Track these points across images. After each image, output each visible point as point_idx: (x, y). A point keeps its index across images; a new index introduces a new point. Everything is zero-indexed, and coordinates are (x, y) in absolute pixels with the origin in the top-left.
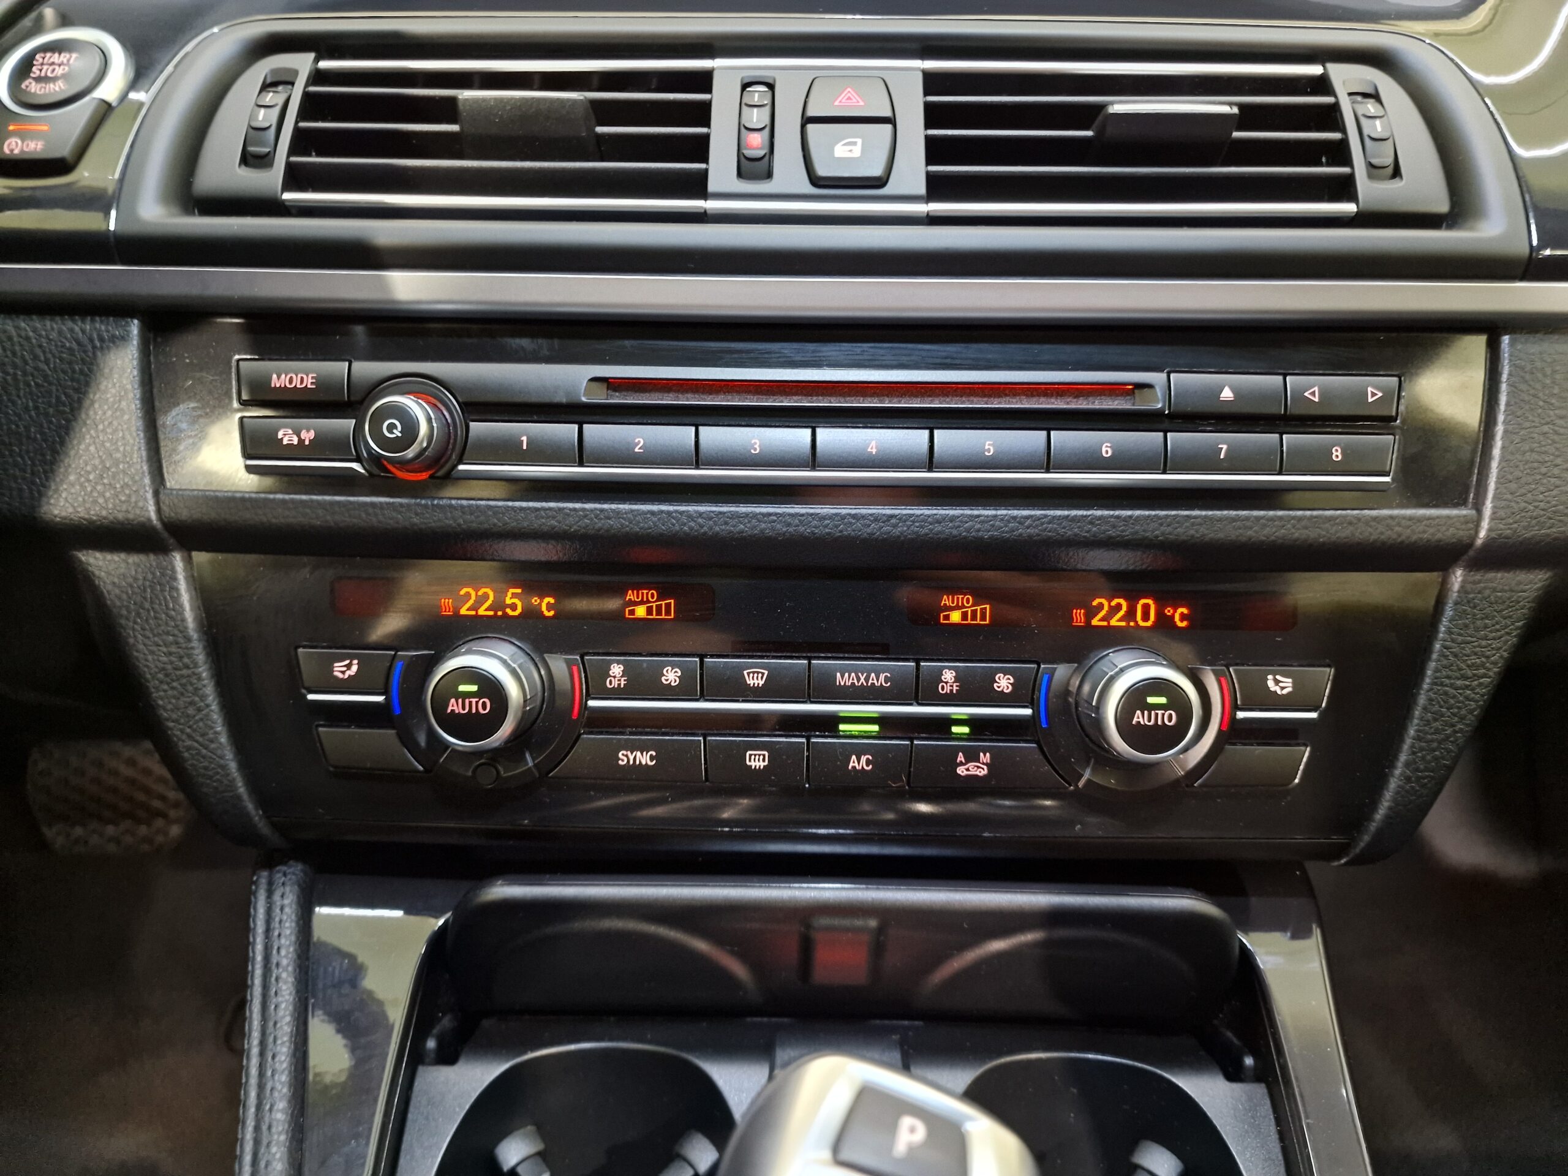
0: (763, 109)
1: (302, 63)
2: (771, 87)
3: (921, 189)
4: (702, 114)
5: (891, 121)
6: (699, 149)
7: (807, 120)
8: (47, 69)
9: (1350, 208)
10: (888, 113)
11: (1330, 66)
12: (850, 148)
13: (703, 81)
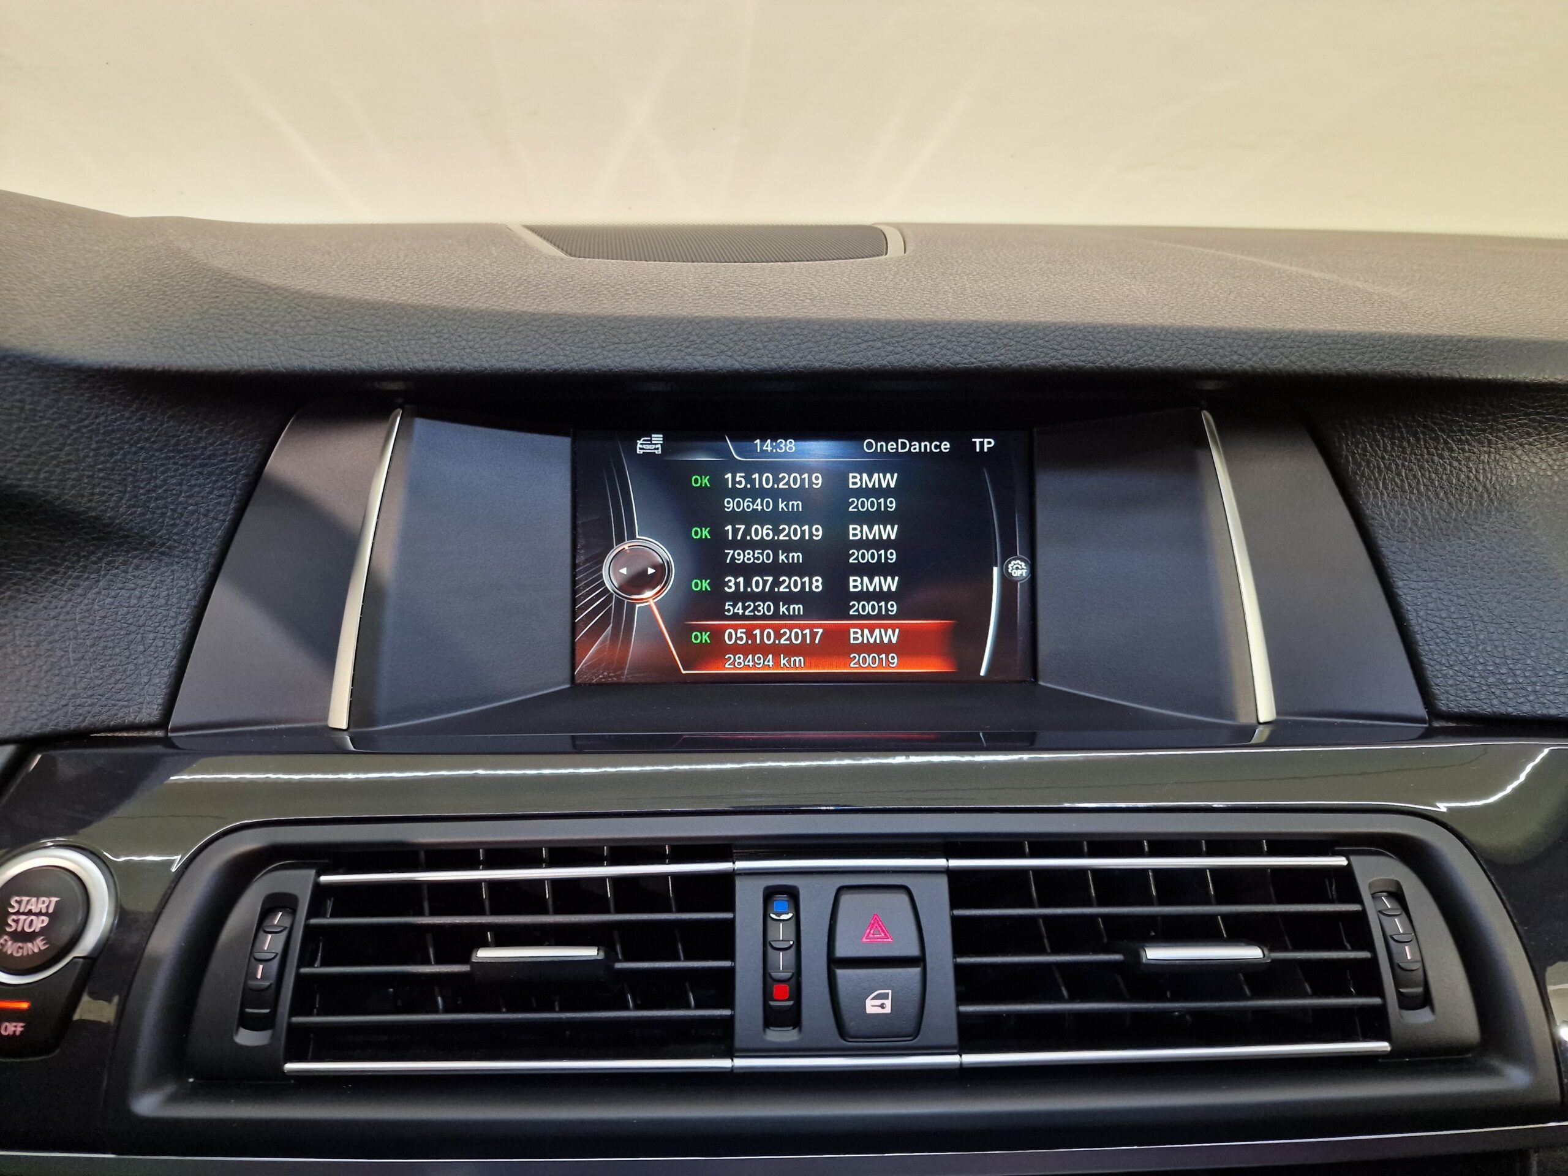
0: (788, 951)
1: (303, 881)
2: (793, 895)
3: (953, 1038)
4: (725, 940)
5: (918, 961)
6: (725, 988)
7: (834, 962)
8: (25, 920)
9: (1383, 1046)
10: (914, 951)
11: (1352, 858)
12: (879, 1002)
13: (724, 890)
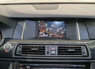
1: (21, 46)
4: (45, 49)
6: (44, 52)
11: (81, 46)
13: (45, 47)
